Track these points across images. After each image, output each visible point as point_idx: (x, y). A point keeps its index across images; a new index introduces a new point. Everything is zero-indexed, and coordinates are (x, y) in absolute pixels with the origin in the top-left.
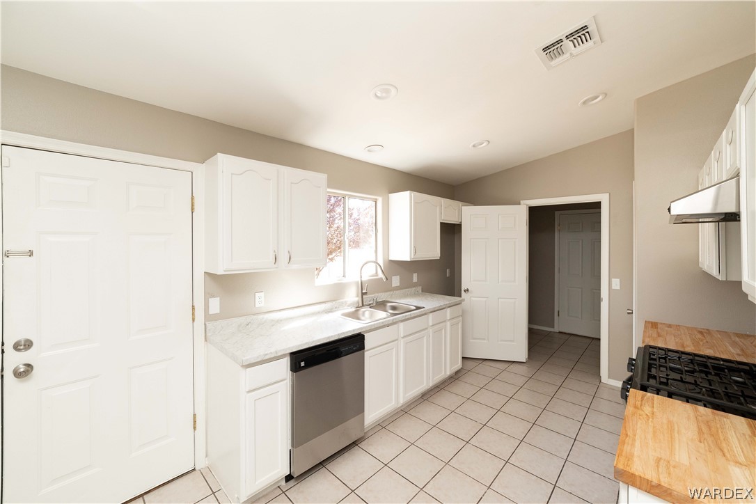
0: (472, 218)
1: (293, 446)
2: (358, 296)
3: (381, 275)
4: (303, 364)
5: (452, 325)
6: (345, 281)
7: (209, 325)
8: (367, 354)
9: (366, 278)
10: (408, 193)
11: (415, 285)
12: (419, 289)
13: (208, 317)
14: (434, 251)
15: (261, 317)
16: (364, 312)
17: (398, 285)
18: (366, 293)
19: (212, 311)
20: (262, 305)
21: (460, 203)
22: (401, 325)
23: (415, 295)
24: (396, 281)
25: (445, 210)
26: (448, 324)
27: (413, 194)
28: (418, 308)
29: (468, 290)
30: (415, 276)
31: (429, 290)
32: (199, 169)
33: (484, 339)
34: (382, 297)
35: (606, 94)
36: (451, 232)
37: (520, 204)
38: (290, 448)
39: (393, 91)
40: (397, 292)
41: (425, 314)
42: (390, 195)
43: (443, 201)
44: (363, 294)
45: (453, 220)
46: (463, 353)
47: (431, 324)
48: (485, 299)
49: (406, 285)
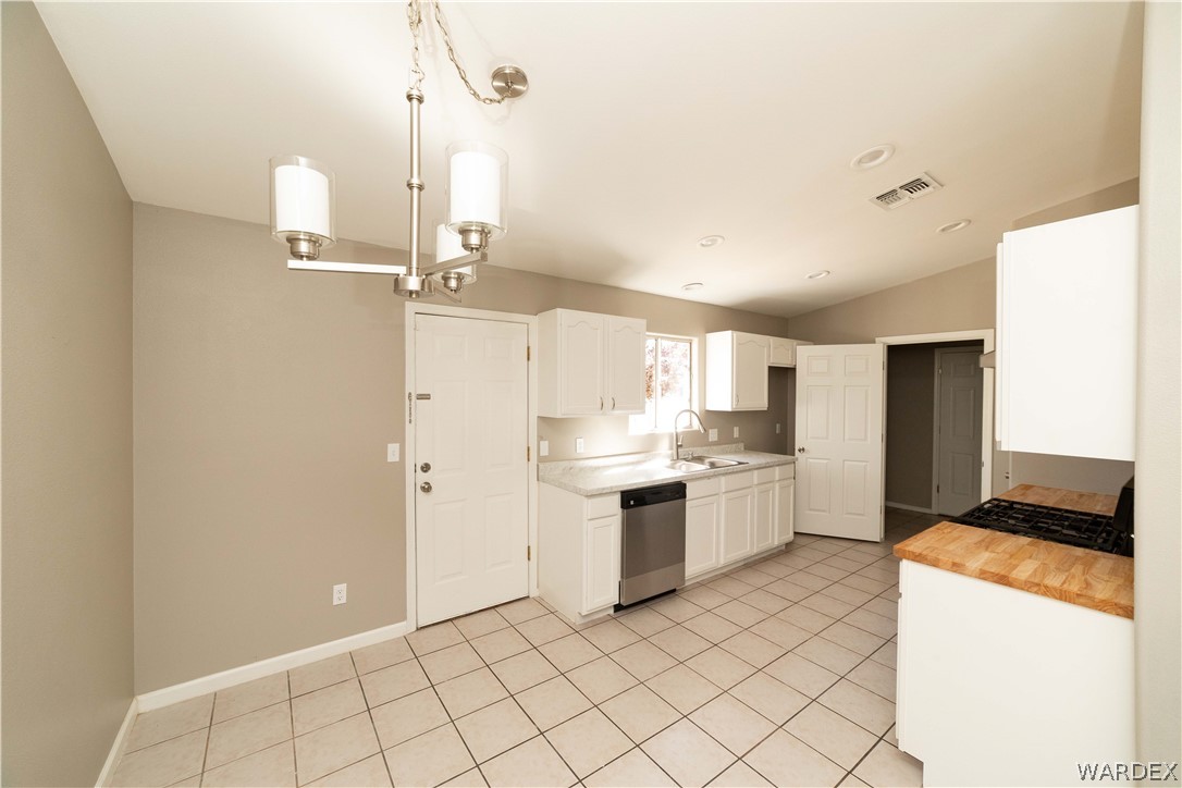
0: (809, 359)
1: (622, 577)
2: (671, 449)
3: (696, 425)
4: (632, 503)
5: (781, 488)
6: (657, 431)
7: (541, 465)
8: (688, 504)
9: (680, 430)
10: (730, 332)
11: (736, 441)
12: (742, 446)
13: (541, 459)
14: (760, 401)
15: (582, 462)
16: (680, 467)
17: (716, 439)
18: (681, 446)
19: (542, 454)
20: (582, 451)
21: (795, 342)
22: (723, 479)
23: (736, 452)
24: (713, 435)
25: (775, 350)
26: (777, 485)
27: (736, 334)
28: (740, 463)
29: (803, 449)
30: (736, 430)
31: (752, 447)
32: (533, 320)
33: (824, 511)
34: (699, 452)
35: (970, 221)
36: (782, 379)
37: (874, 342)
38: (619, 579)
39: (720, 240)
40: (715, 448)
41: (749, 470)
42: (708, 335)
43: (772, 339)
44: (678, 446)
45: (784, 362)
46: (794, 527)
47: (756, 482)
48: (825, 461)
49: (725, 441)
